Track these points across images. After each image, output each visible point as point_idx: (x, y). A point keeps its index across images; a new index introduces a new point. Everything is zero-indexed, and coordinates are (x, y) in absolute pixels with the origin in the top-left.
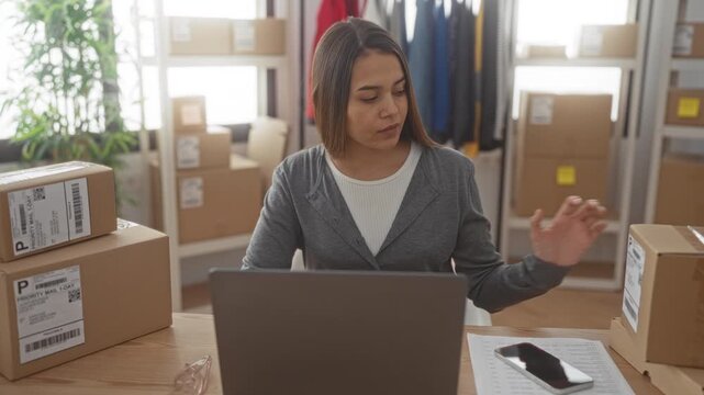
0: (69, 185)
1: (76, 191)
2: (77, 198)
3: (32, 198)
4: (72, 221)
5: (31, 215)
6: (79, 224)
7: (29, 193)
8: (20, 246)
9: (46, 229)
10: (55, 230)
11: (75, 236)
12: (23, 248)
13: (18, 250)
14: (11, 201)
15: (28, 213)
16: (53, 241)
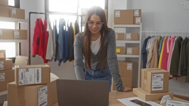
0: (36, 69)
1: (38, 71)
2: (38, 73)
3: (25, 71)
4: (36, 79)
5: (24, 75)
6: (38, 80)
7: (25, 69)
8: (20, 83)
9: (28, 80)
10: (31, 80)
11: (36, 83)
12: (21, 83)
13: (20, 84)
14: (19, 71)
15: (23, 75)
16: (30, 83)
